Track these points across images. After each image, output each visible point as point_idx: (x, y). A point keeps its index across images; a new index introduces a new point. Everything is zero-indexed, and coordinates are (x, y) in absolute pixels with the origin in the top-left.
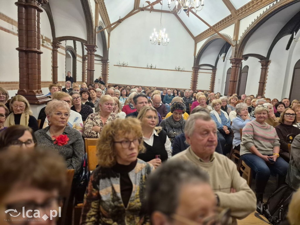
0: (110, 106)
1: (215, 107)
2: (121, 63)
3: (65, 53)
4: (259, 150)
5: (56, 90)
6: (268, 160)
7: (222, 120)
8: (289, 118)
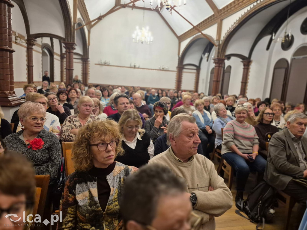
0: (88, 108)
1: (198, 107)
2: (103, 62)
3: (41, 51)
4: (239, 149)
5: (31, 91)
6: (247, 158)
7: (205, 120)
8: (269, 117)
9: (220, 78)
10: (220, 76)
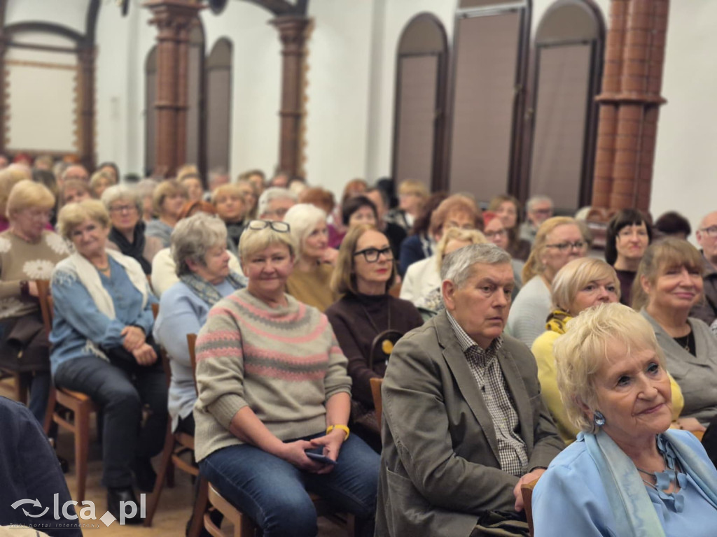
1: (78, 238)
4: (270, 421)
6: (306, 459)
7: (118, 301)
8: (378, 267)
9: (186, 94)
10: (186, 86)
